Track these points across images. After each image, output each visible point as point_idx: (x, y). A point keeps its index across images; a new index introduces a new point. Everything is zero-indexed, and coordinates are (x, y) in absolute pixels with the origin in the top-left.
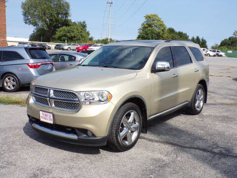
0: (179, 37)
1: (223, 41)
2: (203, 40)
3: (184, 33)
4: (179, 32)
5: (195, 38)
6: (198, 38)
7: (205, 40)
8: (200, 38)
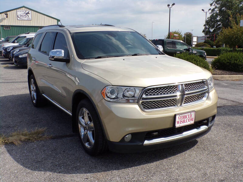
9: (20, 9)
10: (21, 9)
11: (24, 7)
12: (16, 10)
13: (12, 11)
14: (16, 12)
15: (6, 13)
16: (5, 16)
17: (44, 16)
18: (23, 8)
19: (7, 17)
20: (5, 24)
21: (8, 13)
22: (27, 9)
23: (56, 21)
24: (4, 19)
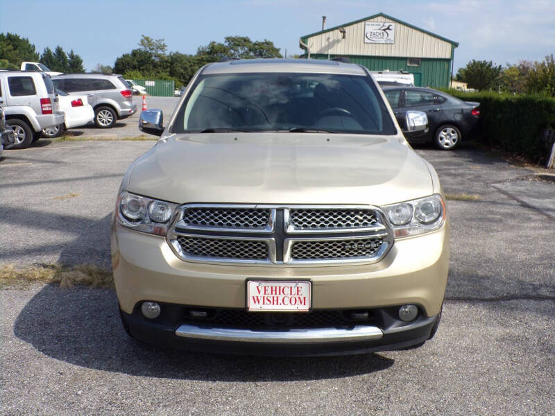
0: (11, 47)
1: (118, 59)
2: (72, 56)
3: (21, 38)
4: (9, 36)
5: (53, 51)
6: (59, 51)
7: (77, 57)
8: (63, 50)
9: (372, 20)
10: (375, 19)
11: (381, 15)
12: (363, 23)
13: (355, 26)
14: (363, 26)
15: (342, 29)
16: (341, 35)
17: (421, 34)
18: (380, 19)
19: (344, 37)
20: (339, 53)
21: (347, 29)
22: (387, 20)
23: (449, 46)
24: (338, 41)
